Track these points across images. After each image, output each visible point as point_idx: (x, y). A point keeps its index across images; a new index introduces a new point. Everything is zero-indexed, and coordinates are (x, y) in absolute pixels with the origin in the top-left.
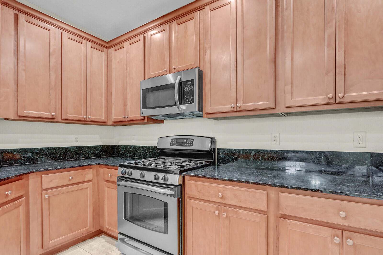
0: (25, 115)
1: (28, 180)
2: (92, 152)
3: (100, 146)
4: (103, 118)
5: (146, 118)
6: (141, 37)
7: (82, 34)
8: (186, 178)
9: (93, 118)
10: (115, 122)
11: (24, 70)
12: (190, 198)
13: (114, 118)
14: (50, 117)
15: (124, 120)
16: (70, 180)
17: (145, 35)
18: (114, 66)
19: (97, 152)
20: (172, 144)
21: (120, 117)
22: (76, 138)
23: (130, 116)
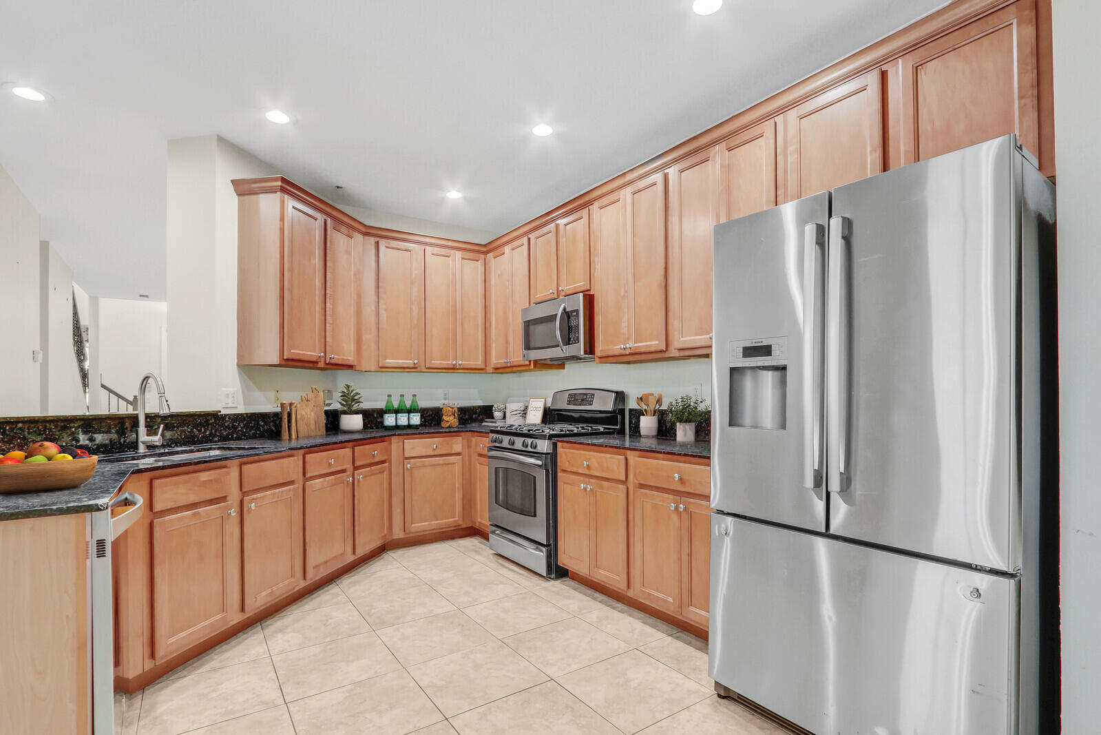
0: (387, 365)
1: (391, 444)
2: (467, 417)
3: (479, 407)
4: (480, 363)
5: (532, 363)
6: (525, 240)
7: (450, 244)
8: (559, 444)
9: (466, 363)
10: (496, 369)
11: (385, 310)
12: (564, 471)
13: (495, 362)
14: (412, 366)
15: (505, 365)
16: (434, 450)
17: (530, 236)
18: (493, 282)
19: (474, 416)
20: (569, 403)
21: (502, 361)
22: (445, 394)
23: (513, 360)
